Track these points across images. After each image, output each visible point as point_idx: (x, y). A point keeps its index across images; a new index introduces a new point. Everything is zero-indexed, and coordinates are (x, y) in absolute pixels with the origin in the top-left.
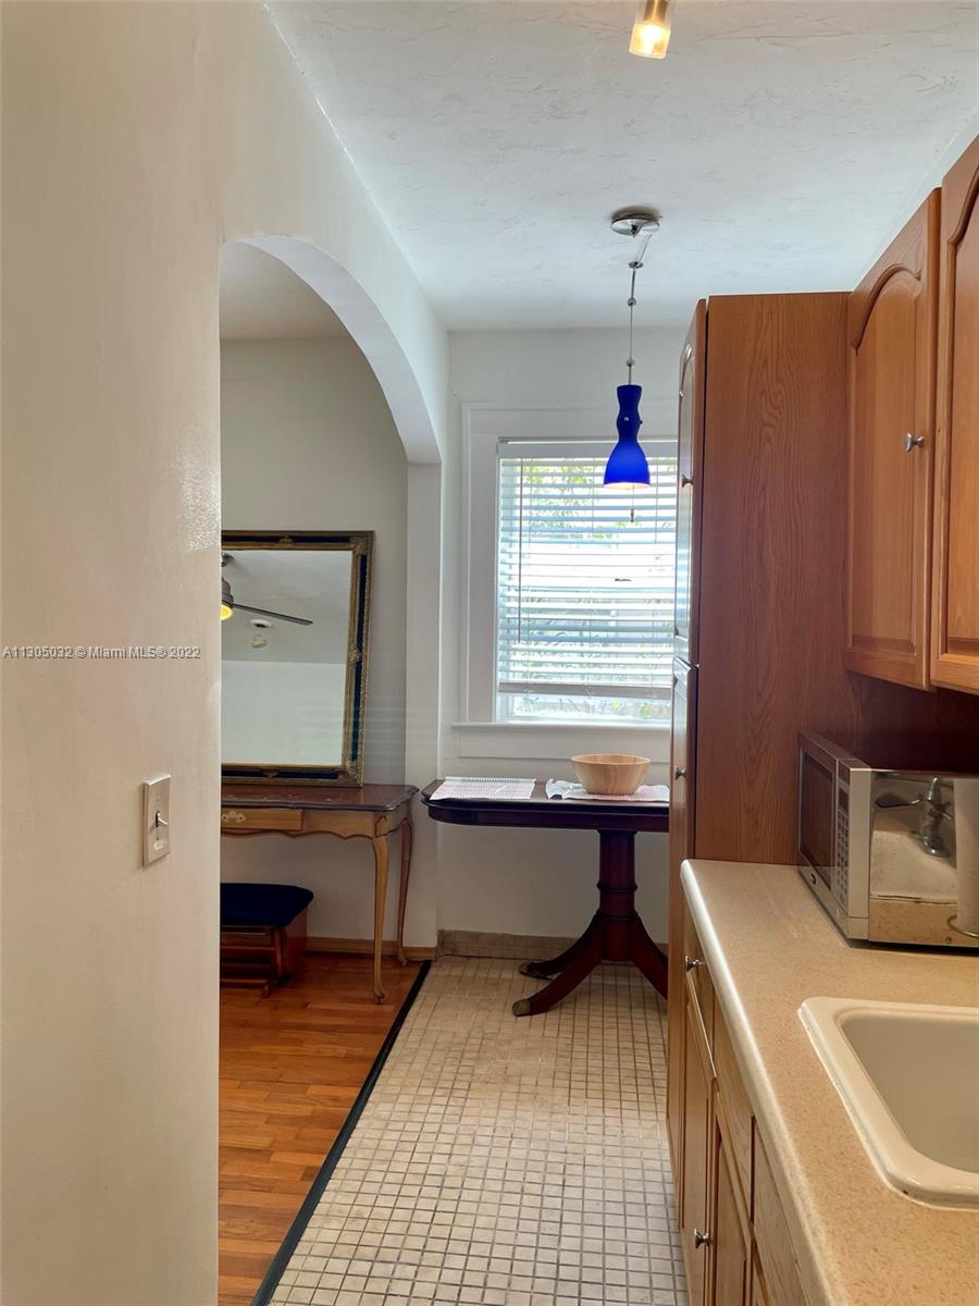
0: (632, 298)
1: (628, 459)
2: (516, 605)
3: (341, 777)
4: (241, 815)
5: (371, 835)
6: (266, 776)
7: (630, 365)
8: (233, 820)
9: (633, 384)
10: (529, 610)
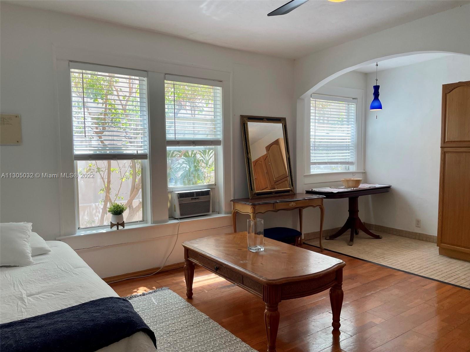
0: (377, 64)
1: (376, 104)
2: (314, 140)
3: (290, 192)
4: (294, 204)
5: (320, 205)
6: (272, 194)
7: (377, 81)
8: (293, 205)
9: (377, 85)
10: (317, 142)
